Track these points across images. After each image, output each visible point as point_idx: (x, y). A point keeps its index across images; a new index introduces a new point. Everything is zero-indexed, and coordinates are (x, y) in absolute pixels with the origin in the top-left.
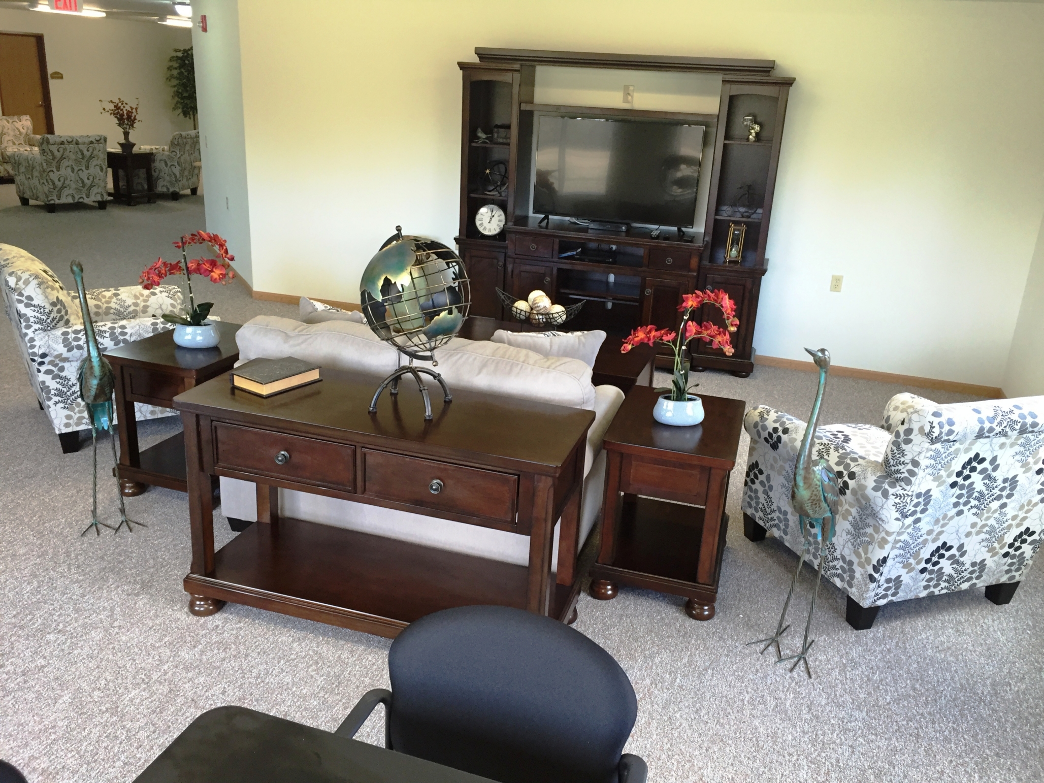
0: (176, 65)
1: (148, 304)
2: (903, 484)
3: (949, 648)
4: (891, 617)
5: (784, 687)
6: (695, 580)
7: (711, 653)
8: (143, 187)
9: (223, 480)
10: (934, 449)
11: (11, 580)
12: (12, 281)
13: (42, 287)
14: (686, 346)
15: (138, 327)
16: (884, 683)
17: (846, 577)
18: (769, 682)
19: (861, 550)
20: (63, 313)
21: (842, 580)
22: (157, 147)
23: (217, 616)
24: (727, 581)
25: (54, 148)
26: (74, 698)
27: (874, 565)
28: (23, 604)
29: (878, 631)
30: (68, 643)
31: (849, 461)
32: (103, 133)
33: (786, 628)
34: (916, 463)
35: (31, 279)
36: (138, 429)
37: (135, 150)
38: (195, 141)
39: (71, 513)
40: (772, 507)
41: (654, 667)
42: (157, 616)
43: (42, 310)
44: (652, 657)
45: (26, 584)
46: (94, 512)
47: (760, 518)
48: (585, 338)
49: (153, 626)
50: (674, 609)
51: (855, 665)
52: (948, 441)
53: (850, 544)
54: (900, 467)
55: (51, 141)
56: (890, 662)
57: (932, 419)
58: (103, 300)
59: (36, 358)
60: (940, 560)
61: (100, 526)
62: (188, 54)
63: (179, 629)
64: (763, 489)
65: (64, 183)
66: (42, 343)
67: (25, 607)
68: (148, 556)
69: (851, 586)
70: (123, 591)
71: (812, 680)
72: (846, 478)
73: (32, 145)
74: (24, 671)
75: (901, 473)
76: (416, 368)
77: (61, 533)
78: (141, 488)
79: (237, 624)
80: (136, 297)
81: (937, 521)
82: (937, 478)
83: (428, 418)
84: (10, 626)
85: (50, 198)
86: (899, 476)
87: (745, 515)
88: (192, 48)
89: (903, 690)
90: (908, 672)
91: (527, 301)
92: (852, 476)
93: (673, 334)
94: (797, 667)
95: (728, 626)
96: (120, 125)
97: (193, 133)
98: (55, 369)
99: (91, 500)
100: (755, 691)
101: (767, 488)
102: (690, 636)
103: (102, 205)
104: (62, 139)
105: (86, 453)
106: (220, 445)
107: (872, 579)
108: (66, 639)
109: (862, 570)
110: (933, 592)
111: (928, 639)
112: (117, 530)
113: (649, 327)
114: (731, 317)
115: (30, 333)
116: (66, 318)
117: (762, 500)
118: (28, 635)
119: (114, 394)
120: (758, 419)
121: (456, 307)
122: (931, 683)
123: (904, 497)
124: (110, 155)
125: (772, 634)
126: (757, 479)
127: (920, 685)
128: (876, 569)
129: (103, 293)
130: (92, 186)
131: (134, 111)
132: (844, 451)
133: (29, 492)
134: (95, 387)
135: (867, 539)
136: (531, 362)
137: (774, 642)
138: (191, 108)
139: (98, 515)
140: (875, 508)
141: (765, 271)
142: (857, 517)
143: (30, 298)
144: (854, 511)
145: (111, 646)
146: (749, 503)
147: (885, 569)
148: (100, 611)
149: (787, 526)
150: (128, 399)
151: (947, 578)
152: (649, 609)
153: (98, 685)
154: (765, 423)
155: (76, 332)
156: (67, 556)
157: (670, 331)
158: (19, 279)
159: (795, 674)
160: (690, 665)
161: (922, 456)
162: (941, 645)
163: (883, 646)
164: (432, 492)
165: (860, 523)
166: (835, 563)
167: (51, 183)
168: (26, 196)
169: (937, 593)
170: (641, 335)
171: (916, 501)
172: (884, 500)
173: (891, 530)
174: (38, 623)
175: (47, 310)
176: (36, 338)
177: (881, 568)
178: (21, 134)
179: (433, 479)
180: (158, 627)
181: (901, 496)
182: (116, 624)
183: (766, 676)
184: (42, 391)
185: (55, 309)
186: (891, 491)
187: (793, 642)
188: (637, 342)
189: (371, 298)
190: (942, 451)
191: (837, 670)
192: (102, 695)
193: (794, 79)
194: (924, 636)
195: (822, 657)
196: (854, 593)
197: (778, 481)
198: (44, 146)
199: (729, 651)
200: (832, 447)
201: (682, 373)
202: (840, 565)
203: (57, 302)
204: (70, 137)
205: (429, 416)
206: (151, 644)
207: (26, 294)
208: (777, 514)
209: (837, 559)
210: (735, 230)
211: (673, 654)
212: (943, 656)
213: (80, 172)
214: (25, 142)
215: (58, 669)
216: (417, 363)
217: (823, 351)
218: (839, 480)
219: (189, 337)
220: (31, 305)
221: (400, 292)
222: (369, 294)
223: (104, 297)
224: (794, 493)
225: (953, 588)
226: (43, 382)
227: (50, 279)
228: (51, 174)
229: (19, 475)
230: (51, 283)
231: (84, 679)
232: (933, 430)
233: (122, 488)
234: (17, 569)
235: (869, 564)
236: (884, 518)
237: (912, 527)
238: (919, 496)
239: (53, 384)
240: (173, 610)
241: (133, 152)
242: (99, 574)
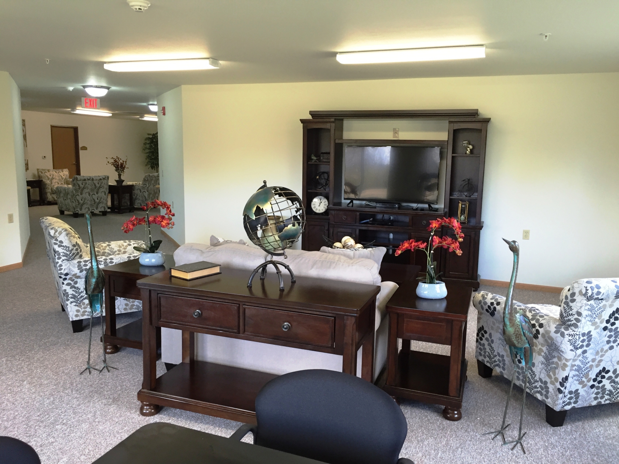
0: (148, 142)
1: (126, 250)
2: (573, 328)
3: (614, 437)
4: (575, 420)
5: (508, 459)
6: (447, 394)
7: (460, 439)
8: (127, 204)
9: (163, 329)
10: (589, 304)
11: (38, 397)
12: (52, 232)
13: (68, 236)
14: (433, 251)
15: (120, 259)
16: (573, 456)
17: (544, 392)
18: (498, 456)
19: (551, 373)
20: (79, 251)
21: (541, 395)
22: (136, 183)
23: (156, 416)
24: (469, 400)
25: (80, 183)
26: (69, 460)
27: (560, 382)
28: (44, 409)
29: (567, 428)
30: (68, 430)
31: (538, 317)
32: (106, 174)
33: (508, 426)
34: (579, 314)
35: (63, 231)
36: (117, 321)
37: (124, 184)
38: (157, 179)
39: (75, 363)
40: (494, 354)
41: (424, 447)
42: (121, 416)
43: (67, 249)
44: (422, 441)
45: (46, 399)
46: (88, 363)
47: (488, 362)
48: (374, 251)
49: (118, 422)
50: (436, 414)
51: (554, 447)
52: (597, 299)
53: (544, 370)
54: (570, 317)
55: (79, 179)
56: (576, 445)
57: (586, 285)
58: (102, 248)
59: (62, 276)
60: (603, 380)
61: (91, 369)
62: (155, 136)
63: (133, 423)
64: (488, 343)
65: (84, 201)
66: (66, 267)
67: (45, 411)
68: (118, 385)
69: (547, 398)
70: (102, 403)
71: (526, 455)
72: (538, 328)
73: (68, 184)
74: (41, 445)
75: (571, 321)
76: (275, 261)
77: (69, 373)
78: (116, 349)
79: (168, 420)
80: (120, 247)
81: (597, 353)
82: (594, 324)
83: (281, 289)
84: (35, 421)
85: (76, 210)
86: (570, 323)
87: (478, 361)
88: (157, 133)
89: (586, 461)
90: (588, 450)
91: (341, 242)
92: (541, 326)
93: (425, 244)
94: (516, 447)
95: (470, 424)
96: (116, 170)
97: (156, 174)
98: (72, 283)
99: (87, 356)
100: (489, 461)
101: (490, 342)
102: (446, 430)
103: (104, 213)
104: (84, 178)
105: (86, 333)
106: (162, 308)
107: (560, 391)
108: (67, 428)
109: (553, 386)
110: (600, 402)
111: (600, 432)
112: (101, 371)
113: (411, 240)
114: (459, 233)
115: (60, 261)
116: (80, 253)
117: (488, 350)
118: (45, 426)
119: (104, 290)
120: (481, 299)
121: (297, 222)
122: (603, 457)
123: (575, 336)
124: (110, 186)
125: (499, 428)
126: (484, 337)
127: (597, 458)
128: (562, 384)
129: (102, 244)
130: (99, 203)
131: (124, 163)
132: (535, 312)
133: (52, 352)
134: (94, 283)
135: (554, 366)
136: (342, 261)
137: (501, 432)
138: (156, 164)
139: (90, 364)
140: (557, 344)
141: (482, 227)
142: (547, 352)
143: (61, 242)
144: (544, 349)
145: (93, 432)
146: (480, 353)
147: (567, 384)
148: (88, 413)
149: (504, 364)
150: (112, 295)
151: (608, 392)
152: (420, 414)
153: (84, 453)
154: (486, 300)
155: (85, 261)
156: (71, 385)
157: (423, 242)
158: (56, 231)
159: (515, 451)
160: (447, 446)
161: (583, 308)
162: (609, 435)
163: (571, 436)
164: (284, 330)
165: (549, 356)
166: (536, 384)
167: (77, 202)
168: (63, 209)
169: (603, 403)
170: (406, 245)
171: (582, 338)
172: (562, 338)
173: (568, 358)
174: (52, 420)
175: (70, 249)
176: (63, 265)
177: (565, 384)
178: (62, 178)
179: (285, 322)
180: (121, 422)
181: (572, 335)
182: (97, 420)
183: (496, 452)
184: (64, 296)
185: (75, 248)
186: (566, 332)
187: (513, 434)
188: (404, 249)
189: (249, 218)
190: (595, 305)
191: (542, 449)
192: (86, 458)
193: (490, 119)
194: (597, 430)
195: (532, 442)
196: (549, 402)
197: (497, 336)
198: (75, 182)
199: (471, 438)
200: (528, 310)
201: (432, 267)
202: (539, 385)
203: (76, 245)
204: (89, 177)
205: (282, 287)
206: (117, 431)
207: (59, 240)
208: (498, 357)
209: (537, 381)
210: (462, 205)
211: (436, 440)
212: (611, 442)
213: (94, 196)
214: (65, 183)
215: (61, 444)
216: (275, 258)
217: (514, 242)
218: (534, 329)
219: (147, 260)
220: (62, 246)
221: (265, 214)
222: (248, 217)
223: (102, 246)
224: (504, 330)
225: (613, 399)
226: (65, 290)
227: (73, 232)
228: (77, 197)
229: (47, 344)
230: (73, 234)
231: (76, 449)
232: (588, 291)
233: (105, 349)
234: (42, 392)
235: (557, 382)
236: (563, 350)
237: (582, 356)
238: (584, 335)
239: (70, 291)
240: (130, 413)
241: (123, 185)
242: (89, 394)
